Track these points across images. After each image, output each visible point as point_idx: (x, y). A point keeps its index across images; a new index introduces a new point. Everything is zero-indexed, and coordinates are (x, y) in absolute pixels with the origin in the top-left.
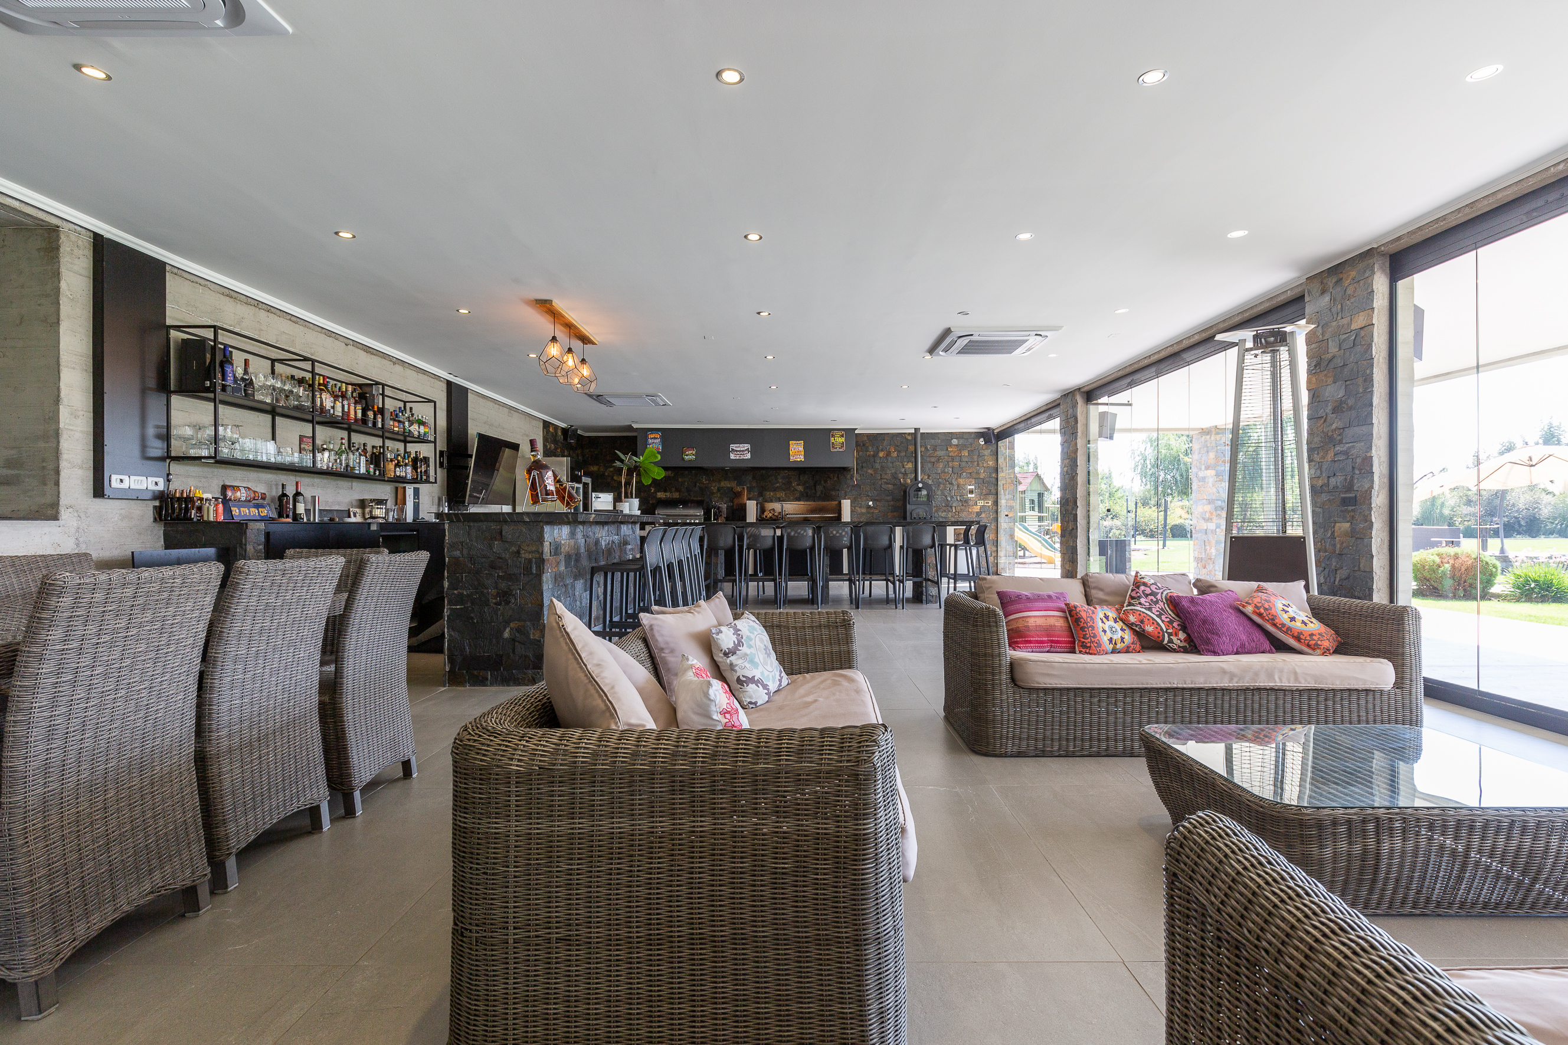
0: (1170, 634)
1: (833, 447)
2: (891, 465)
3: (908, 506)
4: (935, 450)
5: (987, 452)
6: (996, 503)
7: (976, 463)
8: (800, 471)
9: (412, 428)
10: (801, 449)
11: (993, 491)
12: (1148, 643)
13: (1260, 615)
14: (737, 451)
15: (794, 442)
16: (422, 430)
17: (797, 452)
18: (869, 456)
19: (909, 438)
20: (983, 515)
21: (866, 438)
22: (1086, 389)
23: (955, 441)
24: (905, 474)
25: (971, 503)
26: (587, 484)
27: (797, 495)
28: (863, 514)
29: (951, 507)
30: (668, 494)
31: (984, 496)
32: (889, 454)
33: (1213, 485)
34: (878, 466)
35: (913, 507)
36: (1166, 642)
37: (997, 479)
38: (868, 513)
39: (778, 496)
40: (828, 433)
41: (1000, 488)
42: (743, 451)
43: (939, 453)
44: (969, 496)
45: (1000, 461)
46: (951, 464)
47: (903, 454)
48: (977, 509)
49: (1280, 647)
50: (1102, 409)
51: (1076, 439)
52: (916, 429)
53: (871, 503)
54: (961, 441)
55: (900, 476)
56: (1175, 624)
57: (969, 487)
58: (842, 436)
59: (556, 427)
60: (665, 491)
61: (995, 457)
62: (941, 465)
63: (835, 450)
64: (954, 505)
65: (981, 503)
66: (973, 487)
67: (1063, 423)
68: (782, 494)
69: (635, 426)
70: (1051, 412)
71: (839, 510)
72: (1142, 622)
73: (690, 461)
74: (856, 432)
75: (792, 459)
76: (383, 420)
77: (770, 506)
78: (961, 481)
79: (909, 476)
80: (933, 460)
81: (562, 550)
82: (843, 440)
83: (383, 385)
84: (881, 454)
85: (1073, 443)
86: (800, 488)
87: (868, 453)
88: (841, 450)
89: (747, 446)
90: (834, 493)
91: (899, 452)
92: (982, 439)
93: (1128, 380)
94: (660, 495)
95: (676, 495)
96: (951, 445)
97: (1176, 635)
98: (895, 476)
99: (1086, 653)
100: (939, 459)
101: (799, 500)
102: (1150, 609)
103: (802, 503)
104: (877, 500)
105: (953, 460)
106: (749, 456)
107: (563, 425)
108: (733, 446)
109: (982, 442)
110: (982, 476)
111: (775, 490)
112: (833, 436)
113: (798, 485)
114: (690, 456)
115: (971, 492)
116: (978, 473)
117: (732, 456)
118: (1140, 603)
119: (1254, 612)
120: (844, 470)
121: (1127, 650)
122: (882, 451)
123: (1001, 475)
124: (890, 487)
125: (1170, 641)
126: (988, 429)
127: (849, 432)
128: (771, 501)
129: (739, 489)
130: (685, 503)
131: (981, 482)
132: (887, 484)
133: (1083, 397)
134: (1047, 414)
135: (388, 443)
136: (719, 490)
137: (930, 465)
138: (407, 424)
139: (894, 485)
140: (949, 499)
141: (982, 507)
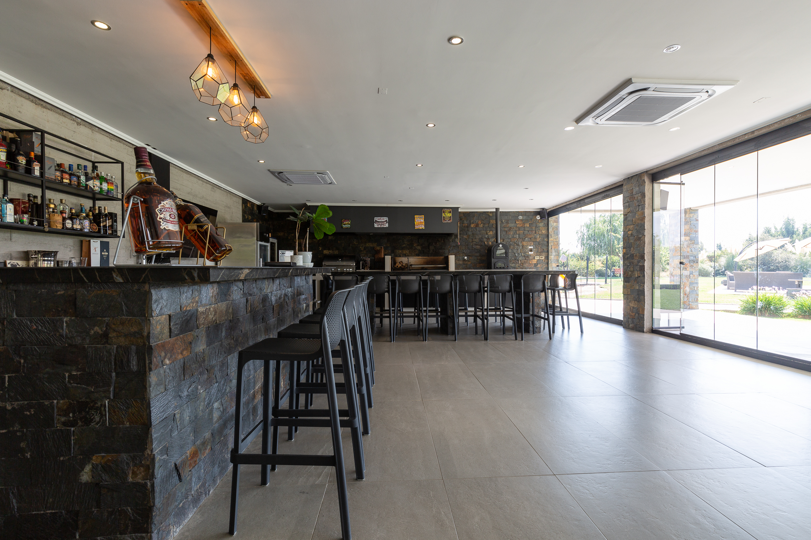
1: (444, 220)
2: (479, 233)
3: (493, 260)
4: (507, 223)
5: (541, 225)
6: (547, 258)
7: (534, 232)
8: (420, 236)
10: (423, 221)
11: (546, 250)
14: (379, 222)
15: (418, 216)
17: (420, 223)
18: (464, 227)
19: (491, 215)
20: (539, 266)
21: (462, 215)
22: (650, 172)
23: (520, 217)
24: (488, 239)
25: (531, 258)
26: (274, 243)
27: (417, 252)
28: (461, 265)
29: (518, 260)
30: (331, 251)
31: (539, 253)
32: (477, 225)
34: (470, 233)
35: (496, 260)
37: (548, 242)
38: (464, 264)
39: (404, 253)
40: (440, 210)
41: (550, 248)
42: (383, 222)
43: (511, 225)
44: (530, 253)
45: (550, 230)
46: (518, 232)
47: (487, 225)
48: (535, 261)
50: (663, 187)
51: (643, 209)
52: (496, 209)
53: (466, 258)
54: (525, 217)
55: (485, 240)
57: (530, 247)
58: (450, 212)
59: (253, 204)
60: (329, 249)
61: (547, 228)
62: (512, 233)
63: (445, 222)
64: (520, 259)
65: (537, 258)
66: (532, 247)
67: (627, 199)
68: (407, 252)
69: (309, 204)
70: (608, 193)
71: (446, 261)
73: (347, 228)
74: (460, 210)
75: (416, 227)
77: (399, 259)
78: (525, 243)
79: (491, 240)
80: (506, 229)
82: (450, 215)
84: (472, 226)
85: (639, 213)
86: (419, 248)
87: (464, 225)
88: (449, 222)
89: (386, 219)
90: (441, 251)
91: (484, 224)
92: (538, 216)
94: (326, 252)
95: (336, 252)
96: (518, 220)
98: (481, 240)
100: (510, 229)
101: (418, 255)
103: (421, 257)
104: (470, 256)
105: (519, 229)
106: (387, 225)
107: (258, 203)
108: (376, 219)
109: (538, 217)
110: (538, 240)
111: (403, 249)
112: (444, 212)
113: (417, 246)
114: (347, 225)
115: (531, 250)
116: (535, 238)
117: (375, 225)
120: (449, 235)
122: (473, 223)
123: (550, 239)
124: (478, 247)
126: (543, 209)
127: (455, 210)
128: (400, 256)
129: (378, 248)
130: (343, 257)
131: (537, 244)
132: (476, 245)
133: (649, 178)
136: (365, 249)
137: (504, 233)
139: (481, 246)
140: (517, 255)
141: (538, 260)
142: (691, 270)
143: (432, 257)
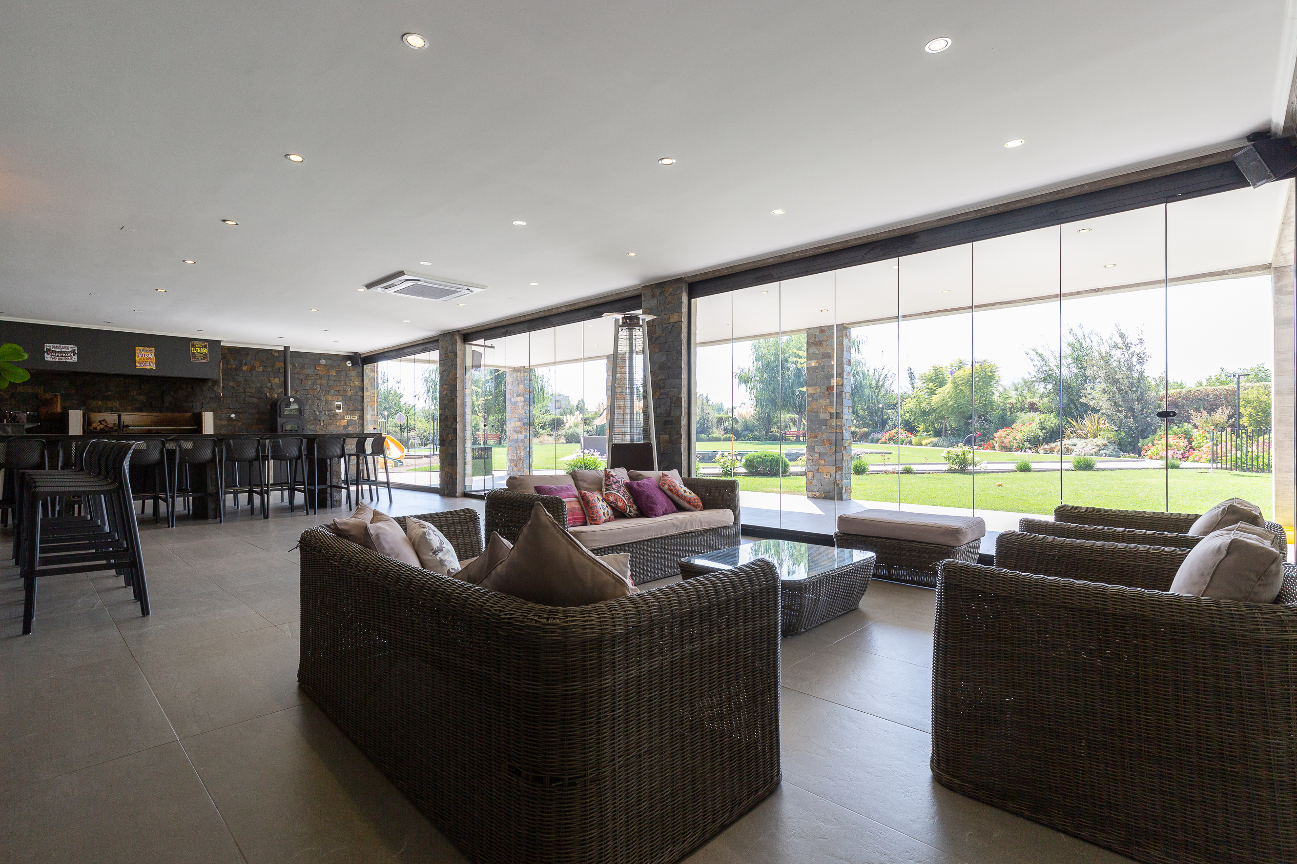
0: (630, 507)
1: (193, 358)
2: (256, 379)
3: (279, 420)
4: (303, 367)
5: (353, 373)
6: (362, 417)
7: (343, 383)
8: (144, 379)
10: (152, 356)
11: (360, 408)
12: (619, 514)
13: (671, 490)
14: (56, 352)
15: (142, 348)
17: (146, 359)
18: (230, 369)
19: (276, 354)
20: (350, 428)
21: (226, 351)
22: (461, 332)
23: (323, 362)
24: (272, 389)
25: (338, 417)
27: (140, 405)
28: (223, 426)
29: (320, 421)
31: (350, 411)
32: (253, 368)
33: (522, 408)
34: (240, 379)
35: (284, 420)
36: (628, 512)
37: (363, 397)
38: (230, 425)
39: (110, 405)
40: (187, 342)
41: (365, 406)
42: (65, 353)
43: (308, 371)
44: (337, 411)
45: (366, 381)
46: (319, 382)
47: (269, 369)
48: (344, 422)
49: (680, 509)
50: (474, 348)
51: (456, 369)
52: (285, 347)
53: (233, 416)
54: (329, 362)
55: (266, 390)
56: (631, 500)
57: (337, 403)
58: (205, 347)
61: (361, 378)
62: (310, 382)
63: (196, 361)
64: (323, 418)
65: (348, 418)
66: (340, 403)
67: (443, 356)
68: (117, 404)
70: (427, 346)
71: (198, 421)
72: (616, 500)
74: (222, 344)
75: (139, 366)
77: (98, 417)
78: (329, 398)
79: (276, 390)
80: (301, 376)
82: (206, 351)
84: (245, 368)
85: (453, 372)
86: (142, 398)
87: (229, 366)
88: (204, 361)
89: (71, 347)
90: (186, 404)
91: (265, 367)
92: (349, 362)
93: (504, 330)
96: (319, 365)
97: (633, 507)
98: (260, 390)
100: (307, 376)
101: (140, 410)
102: (618, 492)
103: (146, 414)
104: (240, 413)
105: (321, 378)
106: (75, 359)
108: (47, 346)
109: (349, 364)
110: (349, 394)
111: (105, 399)
112: (193, 346)
115: (339, 407)
116: (345, 391)
117: (48, 358)
119: (669, 489)
120: (204, 381)
121: (609, 520)
122: (245, 364)
123: (366, 394)
124: (255, 400)
125: (630, 511)
126: (356, 353)
127: (214, 344)
128: (100, 411)
129: (48, 396)
131: (347, 400)
132: (251, 397)
133: (461, 338)
134: (422, 347)
137: (298, 382)
139: (259, 398)
140: (317, 413)
141: (349, 421)
142: (525, 433)
143: (169, 414)
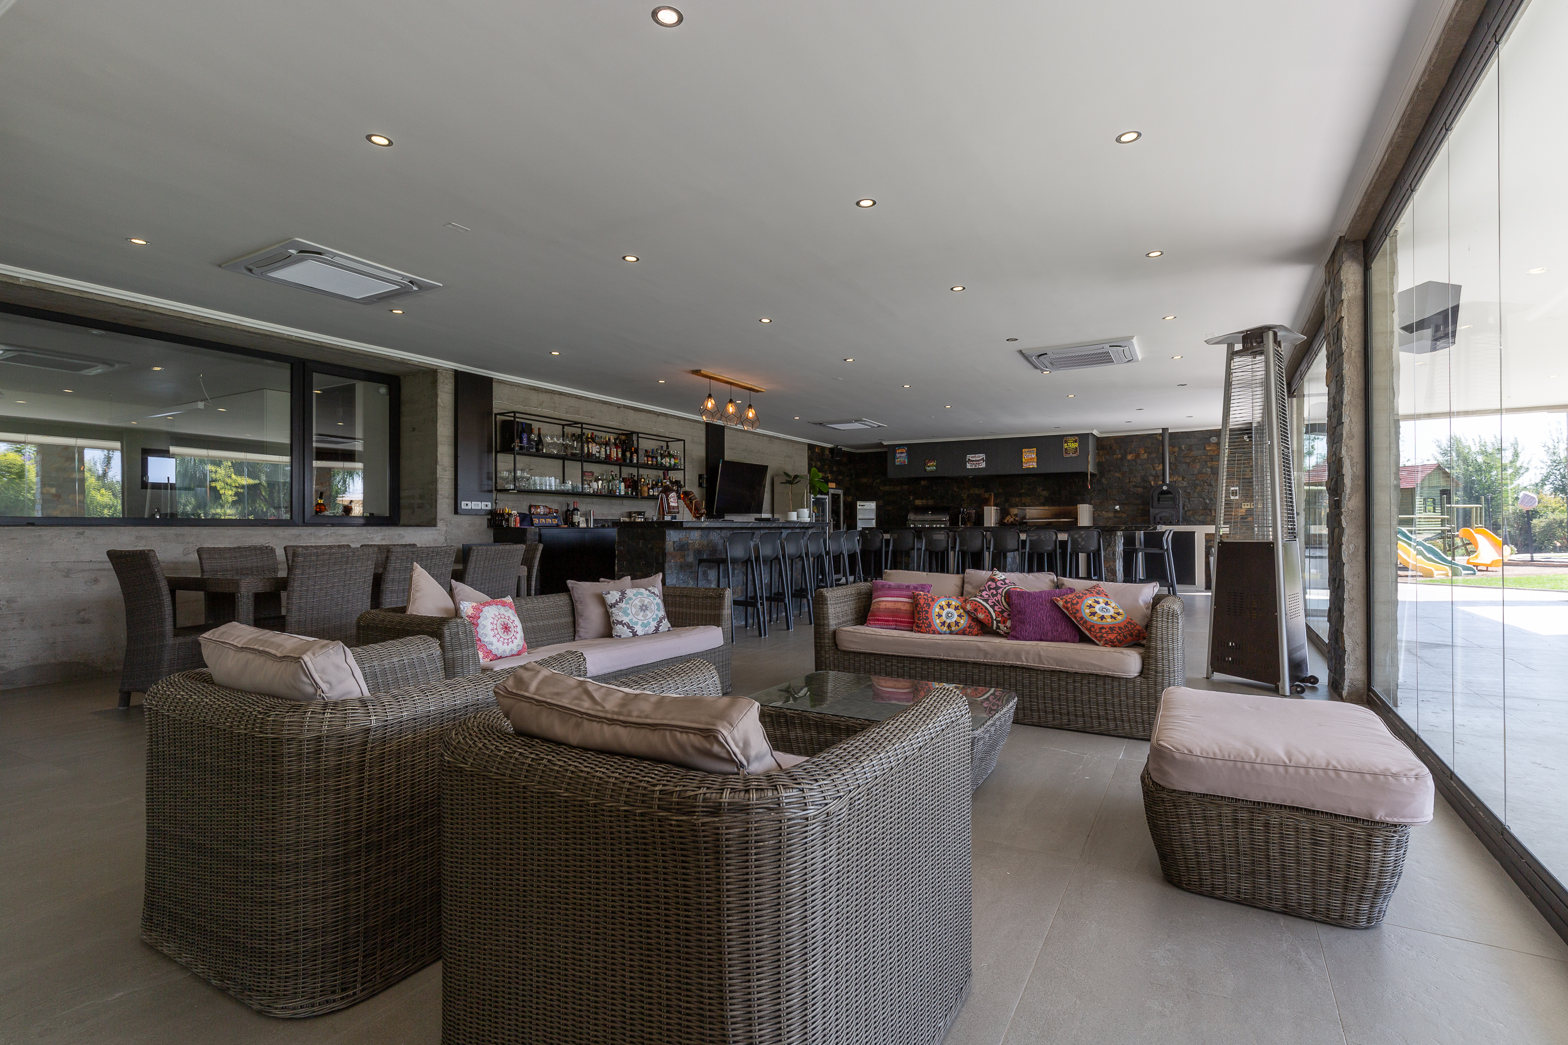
0: (998, 622)
1: (1066, 453)
2: (1140, 467)
3: (1152, 510)
8: (1037, 477)
9: (663, 461)
10: (1034, 456)
12: (984, 628)
13: (1067, 609)
14: (972, 461)
15: (1027, 450)
16: (673, 461)
17: (1030, 459)
19: (1154, 439)
21: (1113, 442)
23: (1214, 439)
24: (1156, 476)
25: (1236, 506)
27: (1042, 500)
28: (1110, 518)
29: (1210, 510)
30: (924, 501)
31: (1252, 498)
32: (1138, 455)
34: (1126, 469)
35: (1157, 511)
36: (994, 628)
38: (1116, 517)
40: (1060, 439)
42: (978, 461)
43: (1195, 453)
44: (1232, 498)
46: (1209, 464)
48: (1244, 512)
49: (1084, 639)
52: (1163, 429)
53: (1117, 507)
56: (1005, 614)
57: (1232, 489)
58: (1076, 441)
59: (823, 448)
60: (922, 499)
62: (1197, 466)
63: (1068, 456)
65: (1249, 506)
66: (1239, 488)
68: (1027, 500)
69: (885, 443)
71: (1075, 514)
72: (976, 610)
73: (932, 471)
74: (1094, 436)
75: (1025, 466)
76: (638, 457)
77: (1012, 511)
79: (1160, 478)
80: (1188, 460)
81: (690, 547)
82: (1076, 445)
83: (638, 433)
84: (1129, 457)
86: (1045, 493)
88: (1074, 455)
89: (982, 456)
90: (1078, 497)
91: (1150, 453)
94: (918, 502)
95: (931, 502)
96: (1209, 444)
97: (1004, 622)
98: (1145, 479)
99: (919, 632)
100: (1195, 459)
101: (1043, 505)
102: (986, 601)
103: (1047, 508)
104: (1125, 504)
106: (983, 465)
107: (830, 446)
108: (969, 457)
109: (1247, 438)
111: (1020, 495)
112: (1066, 442)
113: (1043, 490)
114: (931, 467)
117: (969, 466)
118: (981, 596)
119: (1064, 606)
121: (963, 632)
122: (1130, 453)
124: (1140, 490)
125: (998, 627)
127: (1083, 438)
128: (1014, 507)
129: (987, 495)
130: (936, 510)
132: (1136, 486)
135: (642, 471)
136: (968, 496)
137: (1184, 466)
138: (659, 458)
139: (1144, 488)
140: (1208, 501)
141: (1248, 510)
143: (1066, 507)
